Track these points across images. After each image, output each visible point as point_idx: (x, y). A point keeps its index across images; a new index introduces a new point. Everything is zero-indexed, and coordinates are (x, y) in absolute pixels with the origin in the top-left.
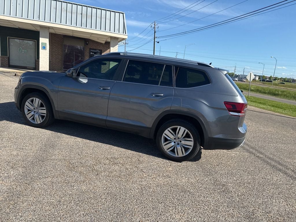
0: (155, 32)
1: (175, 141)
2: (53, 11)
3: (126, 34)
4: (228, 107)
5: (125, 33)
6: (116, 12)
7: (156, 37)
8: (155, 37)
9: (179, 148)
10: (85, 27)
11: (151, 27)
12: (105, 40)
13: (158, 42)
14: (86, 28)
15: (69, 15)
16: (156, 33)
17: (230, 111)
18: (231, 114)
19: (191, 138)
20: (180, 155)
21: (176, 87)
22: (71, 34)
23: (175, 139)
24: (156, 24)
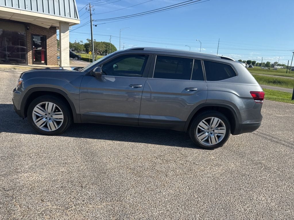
7: (93, 20)
8: (91, 20)
11: (86, 9)
13: (96, 26)
16: (92, 16)
22: (8, 17)
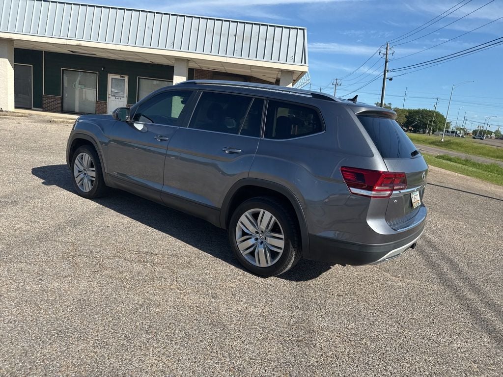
0: (386, 62)
1: (258, 237)
2: (194, 33)
3: (307, 64)
4: (347, 178)
5: (305, 63)
6: (292, 28)
9: (261, 249)
10: (239, 56)
12: (275, 77)
14: (241, 57)
15: (216, 37)
17: (350, 186)
18: (353, 192)
19: (282, 234)
20: (263, 264)
21: (265, 137)
23: (257, 233)
24: (388, 48)
